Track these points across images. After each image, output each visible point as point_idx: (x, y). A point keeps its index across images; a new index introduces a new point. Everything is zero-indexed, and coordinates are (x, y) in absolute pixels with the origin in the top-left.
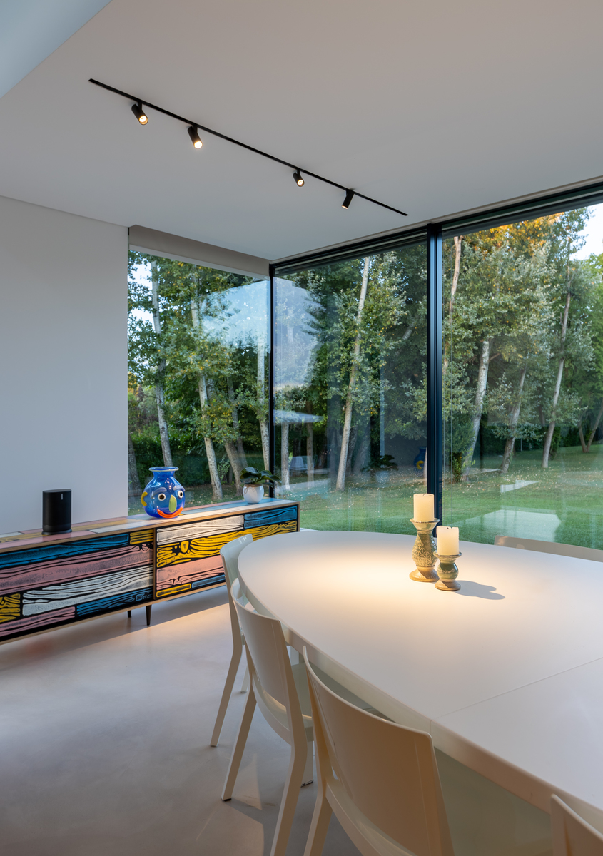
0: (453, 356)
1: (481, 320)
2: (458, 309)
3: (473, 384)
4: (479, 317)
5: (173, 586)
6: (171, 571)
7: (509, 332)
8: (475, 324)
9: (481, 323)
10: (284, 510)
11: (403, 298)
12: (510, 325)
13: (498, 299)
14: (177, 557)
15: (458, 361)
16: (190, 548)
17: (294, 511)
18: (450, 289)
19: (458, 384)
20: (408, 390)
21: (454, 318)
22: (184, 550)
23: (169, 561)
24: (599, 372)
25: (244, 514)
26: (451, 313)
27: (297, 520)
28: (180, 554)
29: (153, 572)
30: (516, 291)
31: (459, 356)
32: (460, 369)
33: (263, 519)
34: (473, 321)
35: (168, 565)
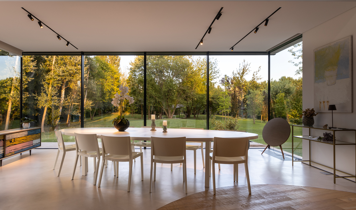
0: (53, 85)
1: (64, 74)
2: (56, 69)
3: (60, 96)
4: (63, 73)
5: (10, 153)
6: (9, 148)
7: (73, 79)
8: (62, 75)
9: (64, 75)
10: (38, 130)
11: (35, 63)
12: (73, 77)
13: (69, 67)
14: (11, 144)
15: (55, 88)
16: (14, 141)
17: (40, 130)
18: (52, 62)
19: (55, 95)
20: (36, 97)
21: (54, 72)
22: (13, 142)
23: (9, 145)
24: (97, 94)
25: (28, 131)
26: (52, 70)
27: (41, 133)
28: (12, 143)
29: (4, 149)
30: (75, 66)
31: (55, 85)
32: (56, 90)
33: (33, 132)
34: (61, 74)
35: (9, 146)
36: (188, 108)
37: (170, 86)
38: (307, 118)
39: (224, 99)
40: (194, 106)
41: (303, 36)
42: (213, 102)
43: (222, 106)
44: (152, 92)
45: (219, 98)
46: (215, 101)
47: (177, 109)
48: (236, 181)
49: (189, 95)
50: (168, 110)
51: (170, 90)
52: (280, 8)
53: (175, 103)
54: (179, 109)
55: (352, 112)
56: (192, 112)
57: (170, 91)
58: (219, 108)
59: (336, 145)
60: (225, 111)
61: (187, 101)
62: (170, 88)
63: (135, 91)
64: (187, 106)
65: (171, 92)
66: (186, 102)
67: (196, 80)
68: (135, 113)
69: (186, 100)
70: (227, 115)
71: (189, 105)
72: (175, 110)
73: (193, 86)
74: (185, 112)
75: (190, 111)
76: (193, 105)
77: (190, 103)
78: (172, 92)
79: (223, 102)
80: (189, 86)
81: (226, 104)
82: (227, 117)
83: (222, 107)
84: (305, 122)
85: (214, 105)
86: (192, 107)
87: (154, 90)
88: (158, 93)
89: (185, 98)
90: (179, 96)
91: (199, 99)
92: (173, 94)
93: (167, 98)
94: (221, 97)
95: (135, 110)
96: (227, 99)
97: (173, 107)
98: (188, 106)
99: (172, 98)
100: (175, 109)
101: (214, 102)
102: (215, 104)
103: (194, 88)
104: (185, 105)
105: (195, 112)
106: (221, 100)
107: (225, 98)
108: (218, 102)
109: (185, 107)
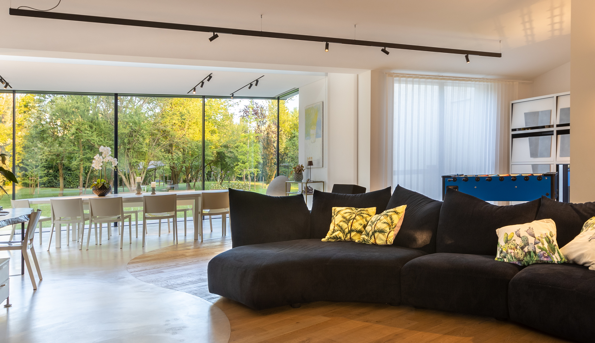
36: (173, 167)
37: (135, 123)
38: (297, 174)
39: (246, 148)
40: (187, 164)
41: (299, 89)
42: (227, 155)
43: (244, 163)
44: (92, 136)
45: (237, 147)
46: (231, 152)
47: (149, 171)
48: (224, 235)
49: (177, 143)
50: (128, 175)
51: (135, 132)
52: (263, 76)
53: (144, 160)
54: (153, 172)
55: (323, 167)
56: (183, 177)
57: (134, 134)
58: (238, 167)
59: (307, 196)
60: (249, 172)
61: (172, 153)
62: (134, 128)
63: (43, 131)
64: (172, 165)
65: (136, 136)
66: (170, 155)
67: (190, 112)
68: (41, 184)
69: (169, 152)
70: (253, 180)
71: (176, 162)
72: (145, 173)
73: (185, 124)
74: (166, 178)
75: (178, 175)
76: (184, 162)
77: (178, 158)
78: (138, 136)
79: (245, 154)
80: (177, 122)
81: (250, 158)
82: (253, 183)
83: (242, 164)
84: (295, 178)
85: (227, 160)
86: (182, 167)
87: (95, 130)
88: (105, 138)
89: (168, 147)
90: (154, 144)
91: (197, 148)
92: (141, 139)
93: (128, 149)
94: (242, 144)
95: (41, 177)
96: (252, 149)
97: (141, 167)
98: (174, 163)
99: (139, 148)
100: (145, 171)
101: (229, 155)
102: (230, 158)
103: (187, 127)
104: (167, 162)
105: (190, 176)
106: (241, 150)
107: (250, 147)
108: (236, 154)
109: (167, 167)
